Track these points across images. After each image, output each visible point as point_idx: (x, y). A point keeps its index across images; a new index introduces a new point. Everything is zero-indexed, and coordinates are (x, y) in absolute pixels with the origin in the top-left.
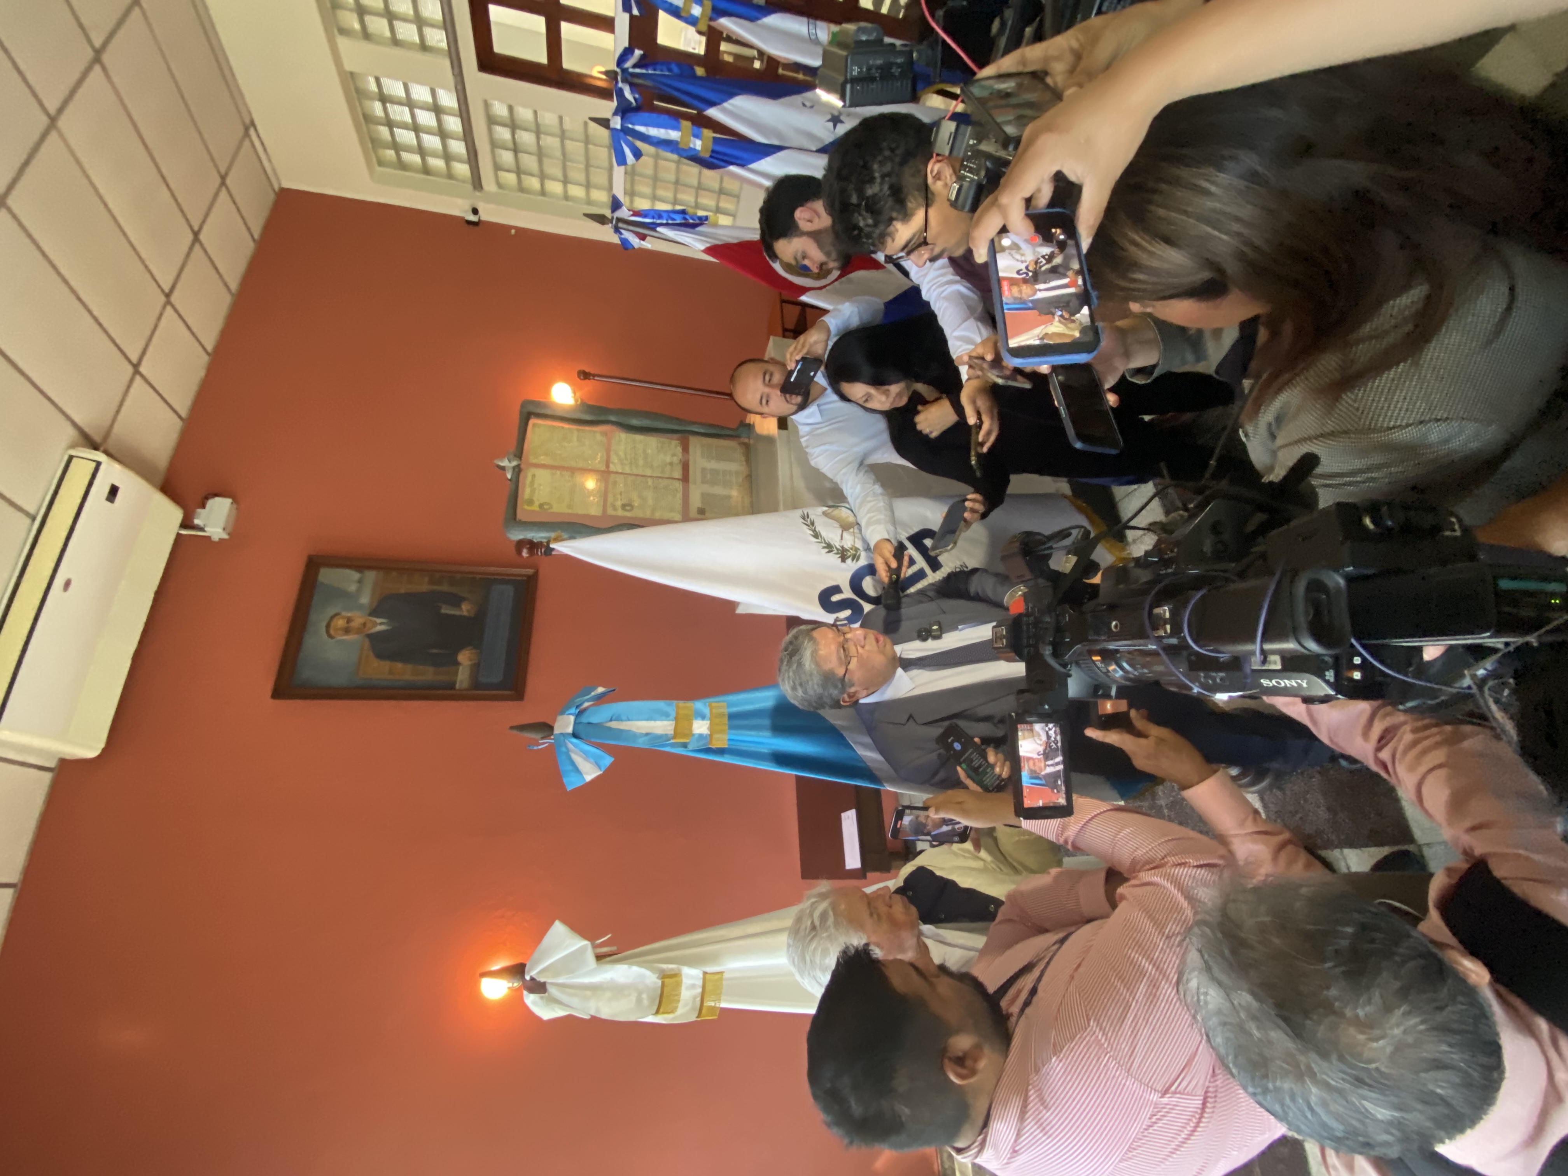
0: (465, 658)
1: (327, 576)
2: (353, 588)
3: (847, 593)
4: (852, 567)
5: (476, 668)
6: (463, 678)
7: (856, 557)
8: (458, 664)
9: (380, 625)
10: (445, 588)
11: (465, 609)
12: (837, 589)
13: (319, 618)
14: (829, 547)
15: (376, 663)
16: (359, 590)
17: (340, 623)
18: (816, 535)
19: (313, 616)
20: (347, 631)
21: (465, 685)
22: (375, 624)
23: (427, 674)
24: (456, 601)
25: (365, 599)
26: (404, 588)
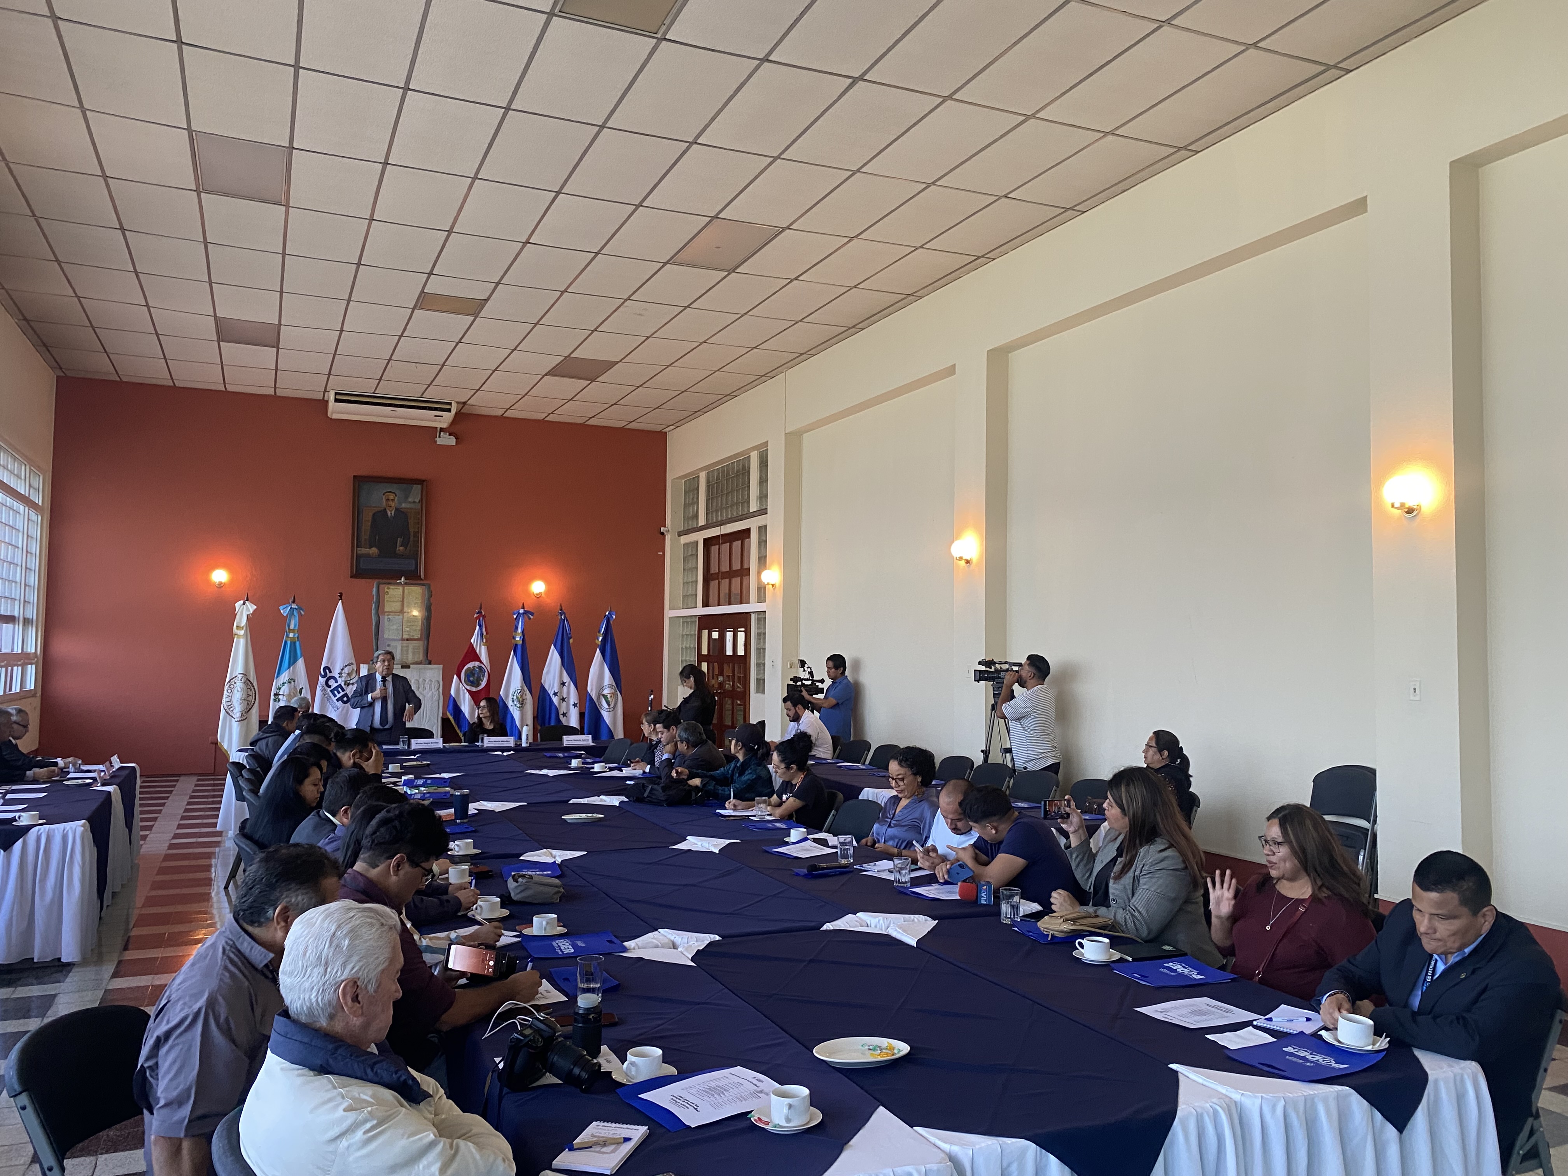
0: (374, 551)
1: (417, 488)
2: (410, 500)
3: (329, 675)
4: (337, 676)
5: (368, 556)
6: (364, 551)
7: (340, 677)
8: (370, 547)
9: (390, 513)
10: (412, 538)
11: (400, 549)
12: (330, 672)
13: (394, 488)
14: (342, 670)
15: (371, 514)
16: (410, 502)
17: (392, 497)
18: (346, 666)
19: (395, 485)
20: (388, 500)
21: (359, 552)
22: (391, 511)
23: (365, 536)
24: (405, 544)
25: (404, 505)
26: (411, 522)
